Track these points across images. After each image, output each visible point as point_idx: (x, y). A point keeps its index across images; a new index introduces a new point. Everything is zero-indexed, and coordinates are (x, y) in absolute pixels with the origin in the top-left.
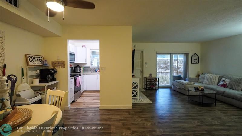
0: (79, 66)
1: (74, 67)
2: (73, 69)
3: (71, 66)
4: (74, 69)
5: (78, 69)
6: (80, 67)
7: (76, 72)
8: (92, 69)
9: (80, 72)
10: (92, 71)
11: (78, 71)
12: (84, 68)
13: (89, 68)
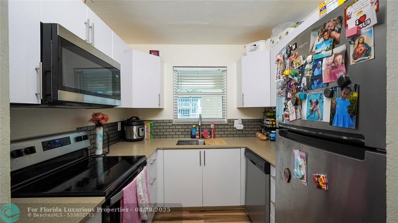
0: (137, 118)
1: (123, 123)
2: (119, 129)
3: (103, 122)
4: (122, 128)
5: (135, 128)
6: (141, 124)
7: (129, 138)
8: (180, 127)
9: (140, 138)
10: (180, 133)
11: (135, 138)
12: (155, 124)
13: (171, 124)
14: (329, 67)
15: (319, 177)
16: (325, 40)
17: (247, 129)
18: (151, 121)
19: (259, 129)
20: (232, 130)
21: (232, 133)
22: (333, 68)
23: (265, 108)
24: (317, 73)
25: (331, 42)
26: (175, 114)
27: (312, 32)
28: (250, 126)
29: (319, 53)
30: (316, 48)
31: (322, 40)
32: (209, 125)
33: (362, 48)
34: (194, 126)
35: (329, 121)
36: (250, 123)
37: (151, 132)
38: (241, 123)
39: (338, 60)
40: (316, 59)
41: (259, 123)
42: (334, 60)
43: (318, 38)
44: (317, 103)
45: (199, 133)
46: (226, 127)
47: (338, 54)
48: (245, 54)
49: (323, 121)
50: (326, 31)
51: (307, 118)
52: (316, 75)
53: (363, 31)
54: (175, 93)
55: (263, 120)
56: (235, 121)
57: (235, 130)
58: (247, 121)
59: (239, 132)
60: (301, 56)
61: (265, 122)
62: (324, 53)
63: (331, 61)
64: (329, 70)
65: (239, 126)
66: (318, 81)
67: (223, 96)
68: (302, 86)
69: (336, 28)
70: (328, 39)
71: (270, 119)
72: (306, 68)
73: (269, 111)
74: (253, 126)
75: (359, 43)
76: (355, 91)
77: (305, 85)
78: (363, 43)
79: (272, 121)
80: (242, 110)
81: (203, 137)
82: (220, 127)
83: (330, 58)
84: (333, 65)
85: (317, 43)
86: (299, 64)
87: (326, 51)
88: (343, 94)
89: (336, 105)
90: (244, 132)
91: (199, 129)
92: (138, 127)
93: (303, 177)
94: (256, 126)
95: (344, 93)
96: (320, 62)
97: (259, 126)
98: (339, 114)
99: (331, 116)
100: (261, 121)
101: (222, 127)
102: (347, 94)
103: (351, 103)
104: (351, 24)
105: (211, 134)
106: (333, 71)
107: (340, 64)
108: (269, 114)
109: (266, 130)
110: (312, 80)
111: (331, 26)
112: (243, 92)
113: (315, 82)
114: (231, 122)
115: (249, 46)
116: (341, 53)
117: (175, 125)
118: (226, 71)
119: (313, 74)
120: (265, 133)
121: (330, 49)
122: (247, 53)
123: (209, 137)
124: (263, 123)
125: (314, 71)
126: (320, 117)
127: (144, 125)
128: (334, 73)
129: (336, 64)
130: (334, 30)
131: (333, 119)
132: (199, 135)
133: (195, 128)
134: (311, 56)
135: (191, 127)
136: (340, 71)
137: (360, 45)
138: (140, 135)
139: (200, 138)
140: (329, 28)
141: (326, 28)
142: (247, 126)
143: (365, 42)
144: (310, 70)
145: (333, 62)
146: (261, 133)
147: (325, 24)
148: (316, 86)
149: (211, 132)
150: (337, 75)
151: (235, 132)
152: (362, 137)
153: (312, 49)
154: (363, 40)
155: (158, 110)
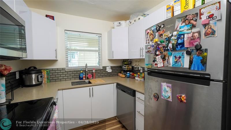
1: (21, 72)
3: (5, 72)
4: (20, 76)
6: (39, 72)
7: (28, 84)
8: (71, 73)
9: (39, 83)
10: (71, 77)
11: (34, 83)
12: (51, 72)
13: (64, 71)
14: (189, 39)
15: (181, 96)
16: (186, 24)
17: (113, 72)
18: (47, 69)
19: (120, 72)
20: (105, 73)
21: (105, 74)
22: (192, 40)
23: (124, 60)
24: (180, 41)
25: (191, 26)
26: (66, 64)
27: (177, 19)
28: (115, 70)
29: (182, 31)
30: (180, 28)
31: (184, 24)
32: (92, 70)
33: (210, 31)
34: (81, 72)
35: (188, 67)
36: (115, 68)
37: (48, 78)
38: (110, 68)
39: (196, 36)
40: (179, 34)
41: (119, 68)
42: (192, 36)
43: (181, 23)
44: (180, 58)
45: (85, 76)
46: (102, 71)
47: (195, 33)
48: (114, 28)
49: (184, 67)
50: (187, 19)
51: (172, 65)
52: (179, 43)
53: (211, 22)
54: (66, 49)
55: (122, 66)
56: (107, 67)
57: (107, 72)
58: (113, 67)
59: (109, 74)
60: (169, 32)
61: (123, 67)
62: (186, 31)
63: (191, 36)
64: (189, 40)
65: (109, 70)
66: (181, 46)
67: (99, 52)
68: (169, 48)
69: (194, 19)
70: (188, 24)
71: (126, 66)
72: (171, 39)
73: (126, 61)
74: (116, 70)
75: (208, 28)
76: (206, 52)
77: (171, 47)
78: (211, 28)
79: (127, 67)
80: (111, 61)
81: (88, 78)
82: (98, 71)
83: (190, 34)
84: (192, 38)
85: (180, 25)
86: (167, 36)
87: (187, 30)
88: (197, 54)
89: (193, 59)
90: (112, 74)
91: (85, 73)
92: (37, 75)
93: (169, 97)
94: (118, 70)
95: (199, 53)
96: (182, 36)
97: (119, 70)
98: (195, 63)
99: (189, 64)
100: (121, 67)
101: (100, 71)
102: (200, 54)
103: (203, 58)
104: (204, 18)
105: (93, 76)
106: (191, 41)
107: (197, 38)
108: (126, 63)
109: (124, 72)
110: (177, 46)
111: (190, 17)
112: (113, 50)
113: (179, 47)
114: (105, 68)
115: (116, 23)
116: (197, 32)
117: (68, 72)
118: (101, 36)
119: (177, 42)
120: (123, 74)
121: (190, 29)
122: (115, 27)
123: (92, 78)
124: (122, 68)
125: (178, 40)
126: (182, 65)
127: (42, 72)
128: (192, 42)
129: (194, 38)
130: (192, 19)
131: (191, 66)
132: (85, 77)
133: (82, 73)
134: (176, 32)
135: (79, 72)
136: (196, 41)
137: (209, 29)
138: (39, 81)
139: (86, 79)
140: (189, 18)
141: (187, 18)
142: (113, 70)
143: (212, 28)
144: (175, 40)
145: (192, 37)
146: (121, 73)
147: (187, 16)
148: (179, 48)
149: (93, 75)
150: (194, 43)
151: (107, 74)
152: (209, 75)
153: (177, 28)
154: (211, 27)
155: (54, 61)
